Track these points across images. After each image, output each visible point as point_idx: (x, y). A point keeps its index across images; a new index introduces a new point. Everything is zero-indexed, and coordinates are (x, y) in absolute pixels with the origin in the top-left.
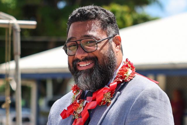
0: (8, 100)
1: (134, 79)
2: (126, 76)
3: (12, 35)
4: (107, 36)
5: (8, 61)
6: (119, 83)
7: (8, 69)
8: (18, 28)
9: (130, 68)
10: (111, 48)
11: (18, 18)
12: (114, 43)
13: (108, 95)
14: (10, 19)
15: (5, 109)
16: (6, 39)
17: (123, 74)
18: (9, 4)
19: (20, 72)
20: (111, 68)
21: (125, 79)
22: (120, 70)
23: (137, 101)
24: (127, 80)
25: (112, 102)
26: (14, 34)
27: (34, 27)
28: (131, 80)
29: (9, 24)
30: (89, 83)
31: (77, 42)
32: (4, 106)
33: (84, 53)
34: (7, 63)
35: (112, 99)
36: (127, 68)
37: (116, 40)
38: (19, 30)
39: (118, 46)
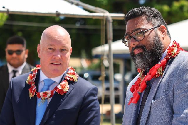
0: (103, 74)
1: (179, 55)
2: (173, 54)
3: (106, 25)
4: (153, 26)
5: (103, 44)
6: (168, 59)
7: (103, 50)
8: (110, 19)
9: (176, 47)
10: (156, 35)
11: (111, 12)
12: (160, 31)
13: (161, 69)
14: (104, 13)
15: (101, 81)
16: (102, 28)
17: (170, 52)
18: (102, 1)
19: (112, 53)
20: (158, 50)
21: (172, 56)
22: (168, 50)
23: (180, 69)
24: (174, 56)
25: (164, 74)
26: (108, 24)
27: (122, 19)
28: (177, 56)
29: (103, 16)
30: (143, 63)
31: (130, 35)
32: (100, 79)
33: (135, 42)
34: (103, 46)
35: (163, 72)
36: (173, 47)
37: (162, 29)
38: (111, 21)
39: (164, 33)
